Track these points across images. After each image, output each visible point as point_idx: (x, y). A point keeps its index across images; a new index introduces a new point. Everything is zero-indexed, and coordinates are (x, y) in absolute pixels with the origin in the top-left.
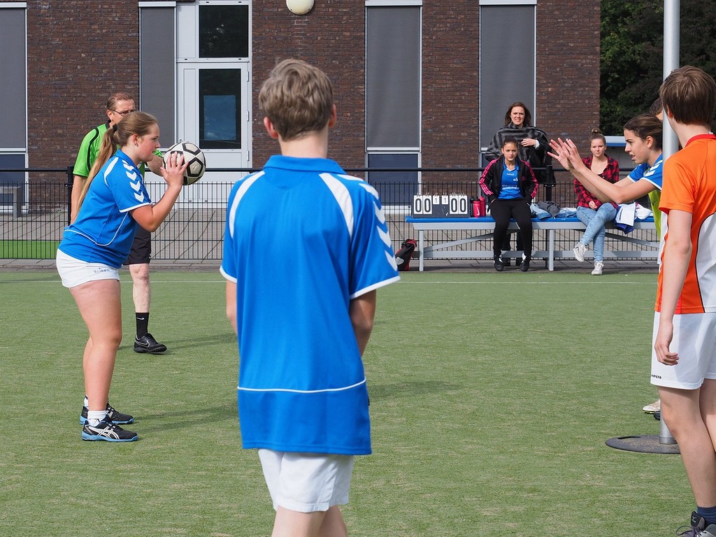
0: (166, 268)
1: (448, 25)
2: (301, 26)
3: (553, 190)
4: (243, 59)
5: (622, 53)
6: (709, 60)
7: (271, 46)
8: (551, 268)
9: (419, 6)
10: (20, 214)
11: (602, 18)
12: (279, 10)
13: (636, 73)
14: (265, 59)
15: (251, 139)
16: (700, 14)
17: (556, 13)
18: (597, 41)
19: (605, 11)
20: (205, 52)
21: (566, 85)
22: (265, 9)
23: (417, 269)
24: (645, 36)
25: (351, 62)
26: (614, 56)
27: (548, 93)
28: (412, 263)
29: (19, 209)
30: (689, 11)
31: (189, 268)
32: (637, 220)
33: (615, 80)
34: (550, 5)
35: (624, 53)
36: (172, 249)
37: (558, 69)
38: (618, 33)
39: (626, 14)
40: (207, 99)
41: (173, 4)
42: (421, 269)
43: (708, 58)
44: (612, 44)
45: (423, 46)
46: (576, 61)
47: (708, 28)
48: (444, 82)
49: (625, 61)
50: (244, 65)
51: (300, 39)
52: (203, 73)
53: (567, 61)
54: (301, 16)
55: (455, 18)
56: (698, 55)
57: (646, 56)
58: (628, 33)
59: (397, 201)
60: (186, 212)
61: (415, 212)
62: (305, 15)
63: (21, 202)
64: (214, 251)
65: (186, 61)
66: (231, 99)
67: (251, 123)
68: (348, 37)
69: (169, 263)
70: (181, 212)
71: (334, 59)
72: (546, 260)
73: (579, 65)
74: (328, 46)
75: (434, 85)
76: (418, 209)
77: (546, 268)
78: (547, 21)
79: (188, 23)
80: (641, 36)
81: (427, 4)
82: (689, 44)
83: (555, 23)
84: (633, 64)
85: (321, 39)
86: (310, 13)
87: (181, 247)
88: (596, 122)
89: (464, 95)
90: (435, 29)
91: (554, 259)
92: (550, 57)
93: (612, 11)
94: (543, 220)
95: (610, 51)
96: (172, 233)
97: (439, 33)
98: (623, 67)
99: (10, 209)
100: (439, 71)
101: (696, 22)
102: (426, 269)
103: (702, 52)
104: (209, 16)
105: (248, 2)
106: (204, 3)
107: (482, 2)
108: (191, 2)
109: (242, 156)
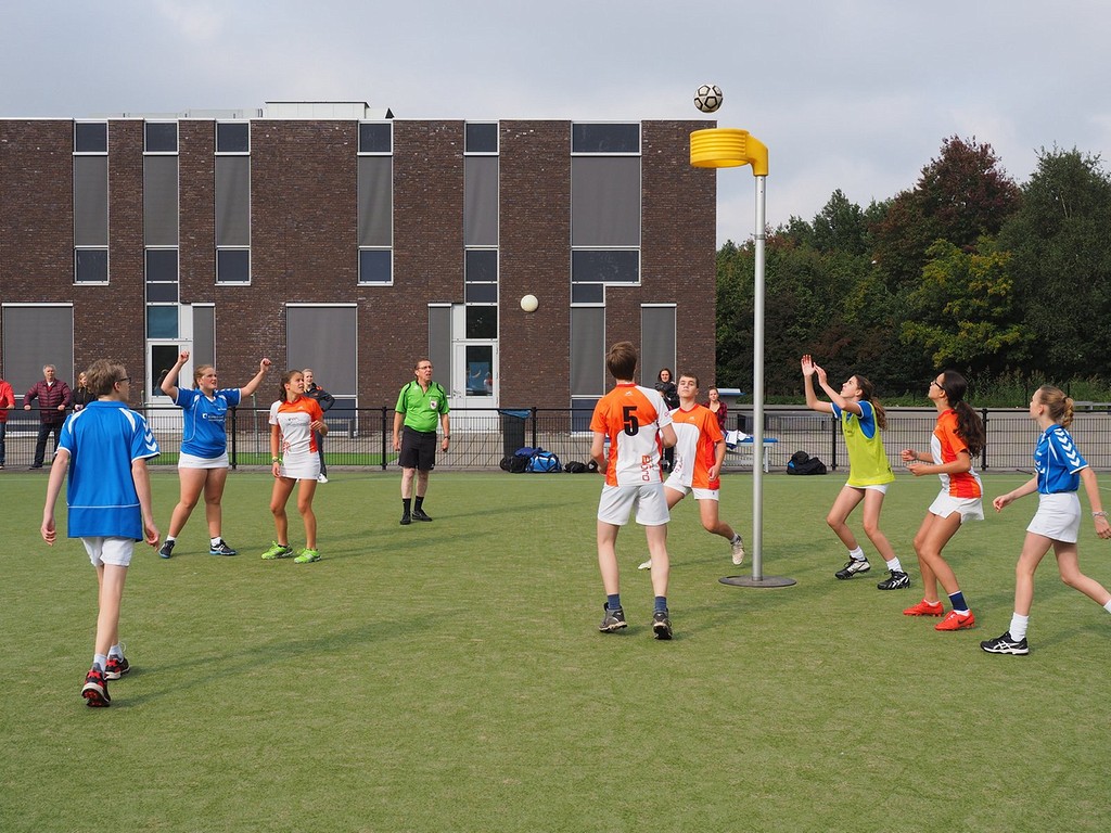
0: (445, 471)
1: (621, 318)
2: (530, 319)
4: (494, 340)
5: (729, 337)
7: (511, 331)
9: (604, 307)
10: (352, 437)
11: (717, 315)
12: (517, 309)
13: (738, 349)
14: (507, 340)
16: (777, 313)
17: (688, 312)
18: (714, 330)
19: (719, 311)
20: (470, 335)
21: (695, 356)
22: (508, 308)
25: (562, 342)
26: (724, 339)
27: (684, 362)
29: (352, 434)
31: (459, 471)
32: (738, 441)
33: (725, 354)
34: (685, 307)
35: (731, 337)
37: (690, 347)
38: (727, 324)
39: (732, 313)
40: (471, 365)
41: (450, 305)
43: (782, 340)
44: (723, 332)
45: (606, 331)
46: (701, 342)
47: (782, 322)
49: (731, 342)
50: (495, 344)
51: (529, 327)
52: (469, 348)
53: (695, 342)
54: (530, 313)
55: (626, 314)
57: (745, 339)
58: (733, 325)
62: (532, 312)
63: (353, 430)
65: (458, 341)
66: (486, 364)
68: (560, 326)
69: (447, 468)
71: (550, 340)
73: (703, 344)
74: (547, 332)
78: (683, 317)
79: (459, 316)
80: (741, 326)
81: (609, 306)
83: (688, 319)
84: (736, 343)
85: (543, 327)
86: (535, 311)
88: (713, 379)
90: (613, 321)
92: (685, 339)
93: (723, 311)
95: (722, 336)
97: (616, 324)
98: (730, 346)
99: (346, 433)
101: (774, 318)
103: (779, 336)
104: (472, 314)
105: (497, 304)
106: (469, 304)
107: (642, 305)
108: (462, 303)
109: (493, 401)
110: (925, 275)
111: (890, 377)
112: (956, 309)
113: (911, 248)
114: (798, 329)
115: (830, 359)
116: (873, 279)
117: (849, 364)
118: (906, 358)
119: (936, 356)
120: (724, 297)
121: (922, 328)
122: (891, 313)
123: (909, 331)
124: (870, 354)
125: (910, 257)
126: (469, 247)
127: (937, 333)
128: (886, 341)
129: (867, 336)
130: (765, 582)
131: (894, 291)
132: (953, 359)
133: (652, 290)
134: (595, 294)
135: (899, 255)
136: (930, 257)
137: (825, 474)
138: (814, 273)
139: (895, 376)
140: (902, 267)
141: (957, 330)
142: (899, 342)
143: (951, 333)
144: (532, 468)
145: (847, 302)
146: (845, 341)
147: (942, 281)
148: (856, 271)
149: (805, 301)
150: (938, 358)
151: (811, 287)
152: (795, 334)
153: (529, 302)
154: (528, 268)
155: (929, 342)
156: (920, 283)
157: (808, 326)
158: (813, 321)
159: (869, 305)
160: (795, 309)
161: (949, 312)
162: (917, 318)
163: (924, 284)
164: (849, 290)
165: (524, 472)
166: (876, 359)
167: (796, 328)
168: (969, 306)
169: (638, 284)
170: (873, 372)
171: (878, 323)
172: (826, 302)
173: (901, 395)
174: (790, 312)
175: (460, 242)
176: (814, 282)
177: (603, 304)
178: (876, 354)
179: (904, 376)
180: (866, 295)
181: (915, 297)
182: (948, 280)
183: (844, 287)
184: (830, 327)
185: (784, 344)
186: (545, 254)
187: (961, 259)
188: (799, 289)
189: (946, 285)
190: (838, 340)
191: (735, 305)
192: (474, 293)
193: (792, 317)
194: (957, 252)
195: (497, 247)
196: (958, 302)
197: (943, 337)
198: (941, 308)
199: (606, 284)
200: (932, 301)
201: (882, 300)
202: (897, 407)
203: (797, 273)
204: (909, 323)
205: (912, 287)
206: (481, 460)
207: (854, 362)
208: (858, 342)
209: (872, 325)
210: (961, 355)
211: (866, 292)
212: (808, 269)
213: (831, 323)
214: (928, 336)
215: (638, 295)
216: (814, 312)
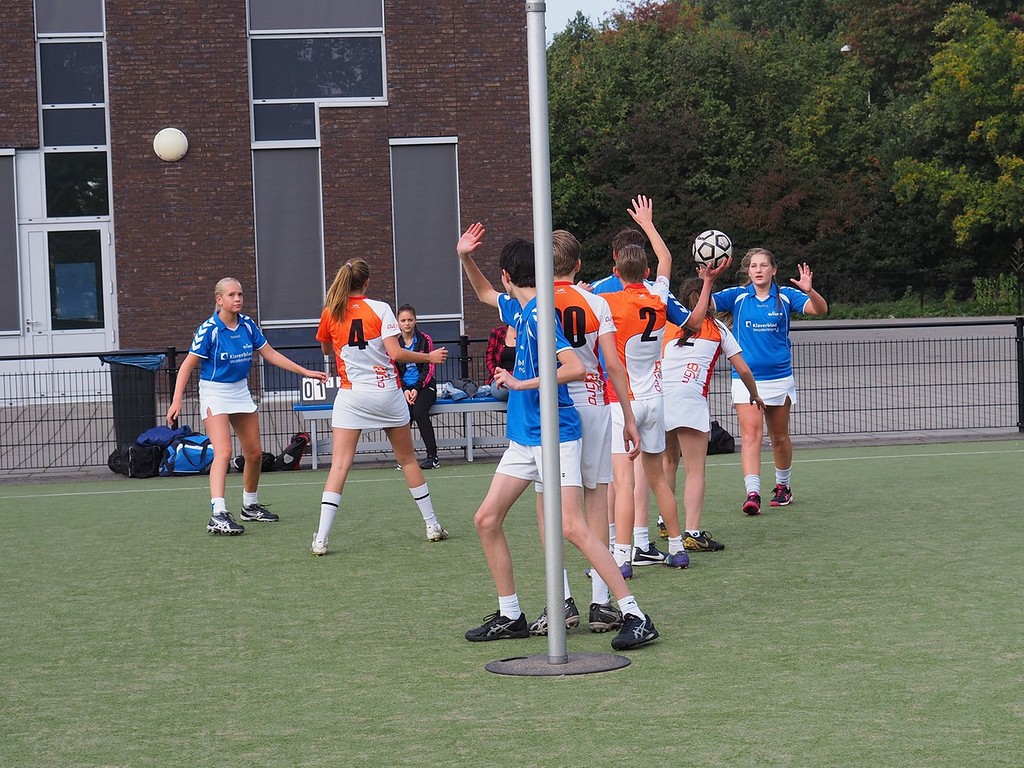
1: (353, 170)
2: (173, 176)
3: (469, 365)
4: (103, 218)
5: (578, 198)
6: (680, 203)
7: (137, 201)
8: (470, 459)
9: (318, 148)
12: (145, 156)
13: (596, 221)
14: (130, 217)
15: (116, 316)
16: (667, 150)
17: (481, 153)
19: (558, 148)
20: (53, 212)
21: (497, 238)
22: (128, 156)
23: (310, 467)
24: (605, 176)
25: (237, 218)
26: (570, 200)
28: (304, 461)
30: (655, 146)
31: (27, 479)
34: (474, 144)
35: (582, 197)
36: (10, 457)
37: (486, 220)
38: (574, 174)
39: (582, 151)
41: (11, 152)
42: (315, 467)
43: (678, 201)
44: (568, 187)
45: (324, 195)
46: (507, 209)
47: (677, 165)
48: (351, 238)
49: (583, 207)
50: (104, 226)
51: (173, 191)
52: (53, 237)
53: (497, 209)
54: (172, 163)
55: (360, 161)
56: (667, 198)
57: (607, 200)
58: (585, 173)
59: (277, 385)
60: (38, 409)
61: (305, 399)
62: (178, 161)
64: (64, 456)
65: (31, 223)
66: (89, 267)
67: (115, 295)
68: (232, 187)
70: (32, 409)
71: (216, 215)
72: (464, 448)
73: (511, 214)
74: (208, 199)
75: (339, 243)
76: (309, 395)
77: (465, 458)
78: (471, 162)
79: (31, 174)
80: (601, 177)
81: (327, 145)
82: (655, 185)
83: (481, 165)
84: (592, 209)
85: (199, 190)
86: (183, 159)
87: (22, 452)
89: (375, 254)
90: (337, 175)
91: (474, 448)
92: (477, 205)
93: (567, 148)
94: (459, 401)
95: (566, 195)
96: (16, 436)
97: (342, 180)
98: (581, 214)
100: (345, 226)
101: (663, 159)
102: (320, 466)
103: (671, 194)
104: (56, 168)
105: (106, 148)
106: (50, 150)
107: (392, 142)
108: (35, 147)
109: (106, 338)
110: (937, 70)
111: (878, 264)
112: (992, 134)
113: (911, 21)
114: (707, 180)
115: (768, 234)
116: (842, 80)
117: (804, 242)
118: (906, 228)
119: (959, 223)
120: (565, 120)
121: (932, 170)
122: (877, 143)
123: (909, 175)
124: (841, 222)
125: (912, 38)
126: (45, 37)
127: (960, 180)
128: (868, 197)
129: (834, 187)
130: (571, 667)
131: (881, 101)
132: (990, 226)
133: (409, 113)
134: (297, 122)
135: (890, 33)
136: (943, 39)
137: (731, 451)
138: (734, 72)
139: (887, 262)
140: (895, 57)
141: (995, 173)
142: (891, 198)
143: (983, 179)
144: (172, 466)
145: (794, 124)
146: (793, 198)
147: (964, 83)
148: (811, 65)
149: (719, 125)
150: (962, 225)
151: (728, 98)
152: (702, 189)
153: (169, 142)
154: (165, 76)
155: (947, 197)
156: (927, 85)
157: (726, 172)
158: (734, 163)
159: (836, 129)
160: (701, 140)
161: (981, 140)
162: (923, 153)
163: (933, 89)
164: (799, 102)
165: (156, 474)
166: (852, 231)
167: (703, 177)
168: (1015, 126)
169: (381, 101)
170: (848, 256)
171: (854, 162)
172: (758, 125)
173: (898, 296)
174: (691, 146)
175: (27, 29)
176: (734, 88)
177: (316, 143)
178: (850, 222)
179: (904, 261)
180: (829, 110)
181: (915, 114)
182: (975, 80)
183: (789, 94)
184: (766, 173)
185: (680, 210)
186: (197, 47)
187: (998, 40)
188: (706, 103)
189: (973, 89)
190: (781, 196)
191: (588, 135)
192: (60, 128)
193: (696, 156)
194: (991, 25)
195: (100, 36)
196: (994, 120)
197: (971, 187)
198: (966, 132)
199: (321, 103)
200: (948, 119)
201: (861, 120)
202: (892, 320)
203: (702, 72)
204: (908, 162)
205: (915, 94)
206: (77, 456)
207: (813, 237)
208: (819, 199)
209: (842, 167)
210: (1003, 219)
211: (829, 104)
212: (722, 64)
213: (766, 166)
214: (943, 184)
215: (382, 123)
216: (734, 144)
